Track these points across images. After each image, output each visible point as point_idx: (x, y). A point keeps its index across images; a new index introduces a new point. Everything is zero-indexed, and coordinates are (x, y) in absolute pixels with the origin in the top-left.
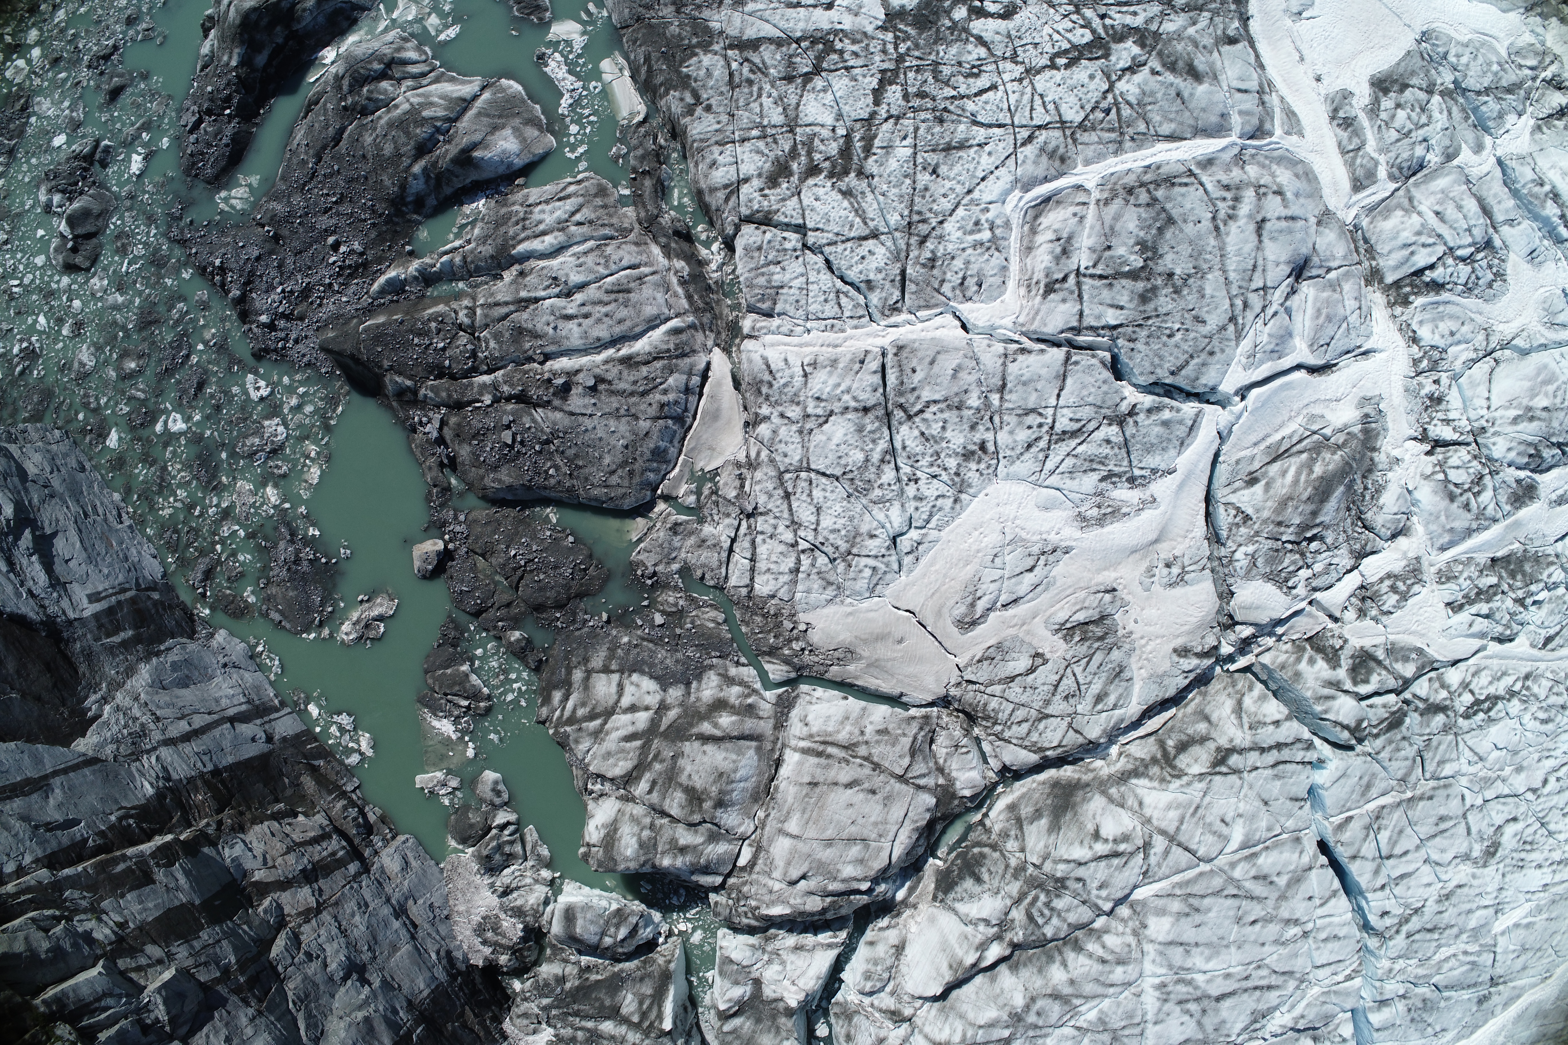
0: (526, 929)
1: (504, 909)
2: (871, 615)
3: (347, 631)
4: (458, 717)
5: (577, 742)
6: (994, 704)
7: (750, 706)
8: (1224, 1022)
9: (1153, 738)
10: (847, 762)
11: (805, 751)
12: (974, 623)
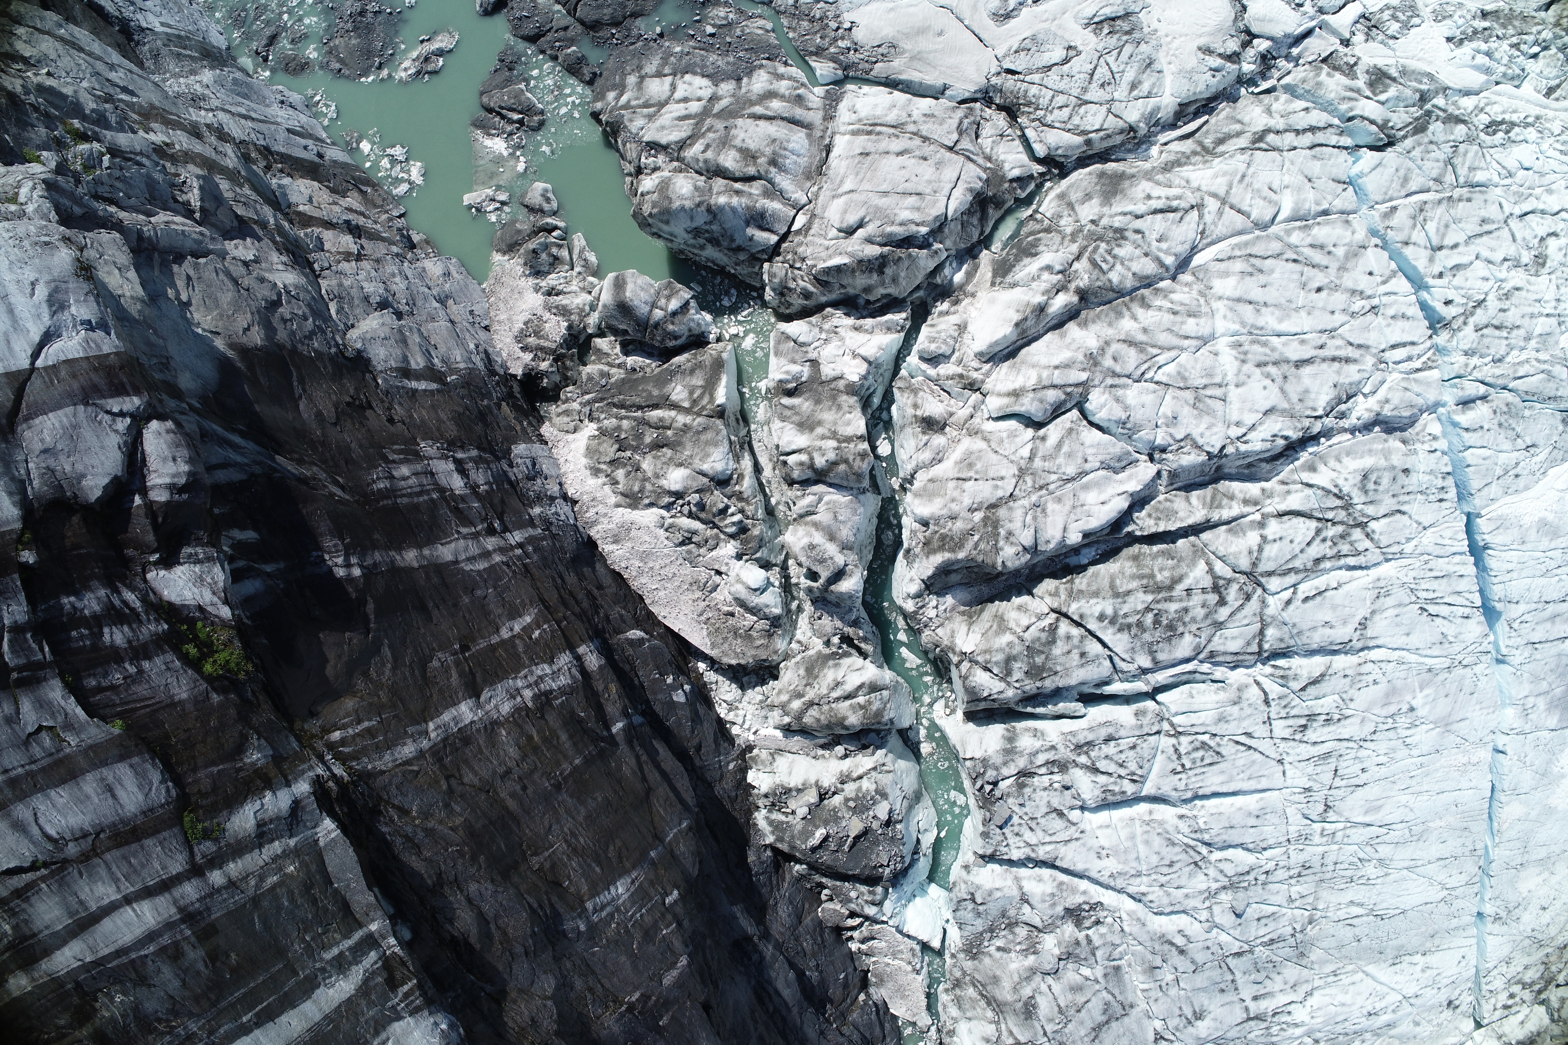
0: (570, 328)
1: (548, 308)
2: (912, 9)
3: (406, 68)
4: (511, 134)
5: (631, 120)
6: (1034, 90)
7: (799, 96)
8: (1307, 391)
9: (1190, 141)
10: (897, 137)
11: (854, 133)
12: (1008, 16)
